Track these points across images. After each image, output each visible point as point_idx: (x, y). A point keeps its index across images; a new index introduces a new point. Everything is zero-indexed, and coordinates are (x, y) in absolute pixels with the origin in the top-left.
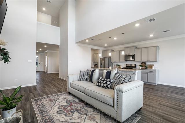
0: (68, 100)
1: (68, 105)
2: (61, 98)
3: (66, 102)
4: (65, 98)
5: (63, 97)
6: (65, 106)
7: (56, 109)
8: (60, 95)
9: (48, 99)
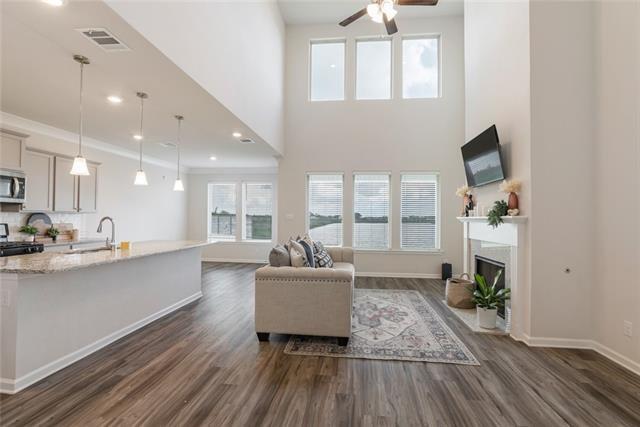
0: (372, 327)
1: (381, 318)
2: (384, 337)
3: (380, 324)
4: (375, 333)
5: (376, 339)
6: (388, 319)
7: (407, 319)
8: (380, 350)
9: (423, 348)
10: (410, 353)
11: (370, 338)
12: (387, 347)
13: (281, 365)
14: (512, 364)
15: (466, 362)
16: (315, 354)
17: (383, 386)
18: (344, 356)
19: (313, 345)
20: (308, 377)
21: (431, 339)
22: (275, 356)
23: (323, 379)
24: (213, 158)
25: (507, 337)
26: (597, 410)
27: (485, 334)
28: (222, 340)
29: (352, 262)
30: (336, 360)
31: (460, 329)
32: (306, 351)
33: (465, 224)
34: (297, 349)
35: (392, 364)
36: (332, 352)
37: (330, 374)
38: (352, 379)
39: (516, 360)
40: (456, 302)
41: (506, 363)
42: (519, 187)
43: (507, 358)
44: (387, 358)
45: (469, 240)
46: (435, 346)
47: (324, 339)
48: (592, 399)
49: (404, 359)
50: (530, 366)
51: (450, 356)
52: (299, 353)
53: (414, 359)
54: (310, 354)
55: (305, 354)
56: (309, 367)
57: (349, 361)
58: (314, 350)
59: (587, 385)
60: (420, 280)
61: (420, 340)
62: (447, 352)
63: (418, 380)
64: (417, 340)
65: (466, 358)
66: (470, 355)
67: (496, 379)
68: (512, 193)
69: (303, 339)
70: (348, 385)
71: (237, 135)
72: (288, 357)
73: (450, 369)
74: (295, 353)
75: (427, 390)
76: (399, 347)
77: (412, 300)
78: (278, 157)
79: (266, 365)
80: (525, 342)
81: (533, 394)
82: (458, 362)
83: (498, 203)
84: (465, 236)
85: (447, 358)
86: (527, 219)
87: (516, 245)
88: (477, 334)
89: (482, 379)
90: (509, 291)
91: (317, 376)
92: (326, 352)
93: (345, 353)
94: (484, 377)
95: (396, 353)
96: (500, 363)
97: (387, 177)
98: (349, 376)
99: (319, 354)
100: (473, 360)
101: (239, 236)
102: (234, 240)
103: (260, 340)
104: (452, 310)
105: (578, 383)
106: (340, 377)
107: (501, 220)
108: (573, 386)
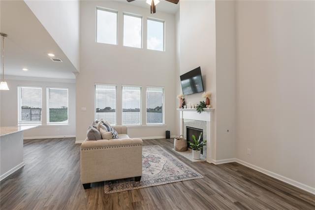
0: (147, 167)
1: (149, 162)
2: (156, 172)
3: (150, 165)
4: (150, 171)
5: (152, 174)
6: (152, 162)
7: (162, 161)
8: (158, 179)
9: (177, 174)
10: (173, 178)
11: (150, 174)
12: (160, 177)
13: (107, 202)
14: (214, 173)
15: (198, 178)
16: (124, 190)
17: (170, 199)
18: (141, 187)
19: (120, 184)
20: (127, 205)
21: (177, 169)
22: (100, 196)
23: (137, 204)
24: (25, 70)
25: (205, 162)
26: (251, 187)
27: (197, 162)
28: (55, 194)
29: (127, 134)
30: (138, 191)
31: (186, 161)
32: (118, 189)
33: (181, 112)
34: (112, 189)
35: (167, 186)
36: (134, 186)
37: (139, 200)
38: (153, 200)
39: (215, 171)
40: (180, 149)
41: (212, 174)
42: (210, 95)
43: (211, 172)
44: (164, 183)
45: (183, 119)
46: (182, 172)
47: (125, 180)
48: (246, 182)
49: (172, 182)
50: (221, 174)
51: (190, 176)
52: (115, 191)
53: (176, 181)
54: (122, 190)
55: (118, 191)
56: (125, 199)
57: (145, 189)
58: (123, 188)
59: (242, 177)
60: (156, 139)
61: (174, 170)
62: (188, 174)
63: (184, 192)
64: (172, 171)
65: (198, 176)
66: (198, 174)
67: (213, 183)
68: (207, 98)
69: (113, 183)
70: (153, 204)
71: (51, 55)
72: (109, 195)
73: (193, 182)
74: (112, 192)
75: (190, 196)
76: (166, 176)
77: (159, 150)
78: (76, 73)
79: (97, 204)
80: (214, 163)
81: (229, 186)
82: (195, 178)
83: (201, 102)
84: (181, 117)
85: (190, 177)
86: (214, 110)
87: (210, 121)
88: (195, 163)
89: (208, 184)
90: (206, 141)
91: (132, 203)
92: (130, 187)
93: (141, 185)
94: (208, 183)
95: (166, 179)
96: (210, 175)
97: (140, 88)
98: (150, 199)
99: (127, 189)
100: (200, 176)
101: (44, 121)
102: (41, 125)
103: (85, 188)
104: (179, 153)
105: (239, 177)
106: (146, 200)
107: (203, 110)
108: (239, 179)
